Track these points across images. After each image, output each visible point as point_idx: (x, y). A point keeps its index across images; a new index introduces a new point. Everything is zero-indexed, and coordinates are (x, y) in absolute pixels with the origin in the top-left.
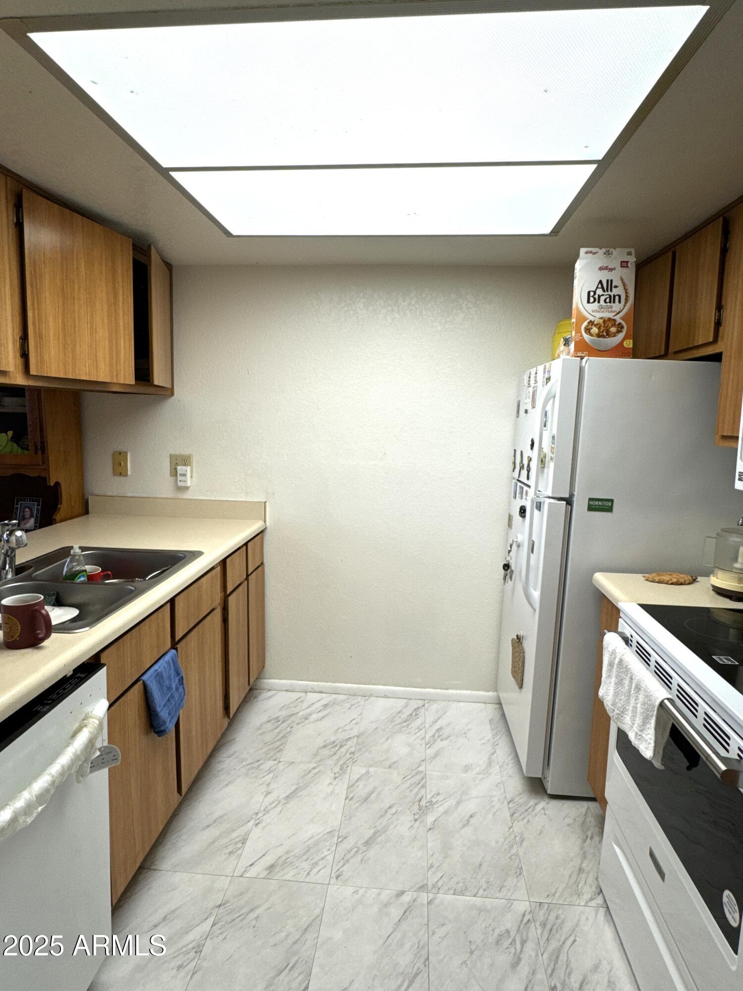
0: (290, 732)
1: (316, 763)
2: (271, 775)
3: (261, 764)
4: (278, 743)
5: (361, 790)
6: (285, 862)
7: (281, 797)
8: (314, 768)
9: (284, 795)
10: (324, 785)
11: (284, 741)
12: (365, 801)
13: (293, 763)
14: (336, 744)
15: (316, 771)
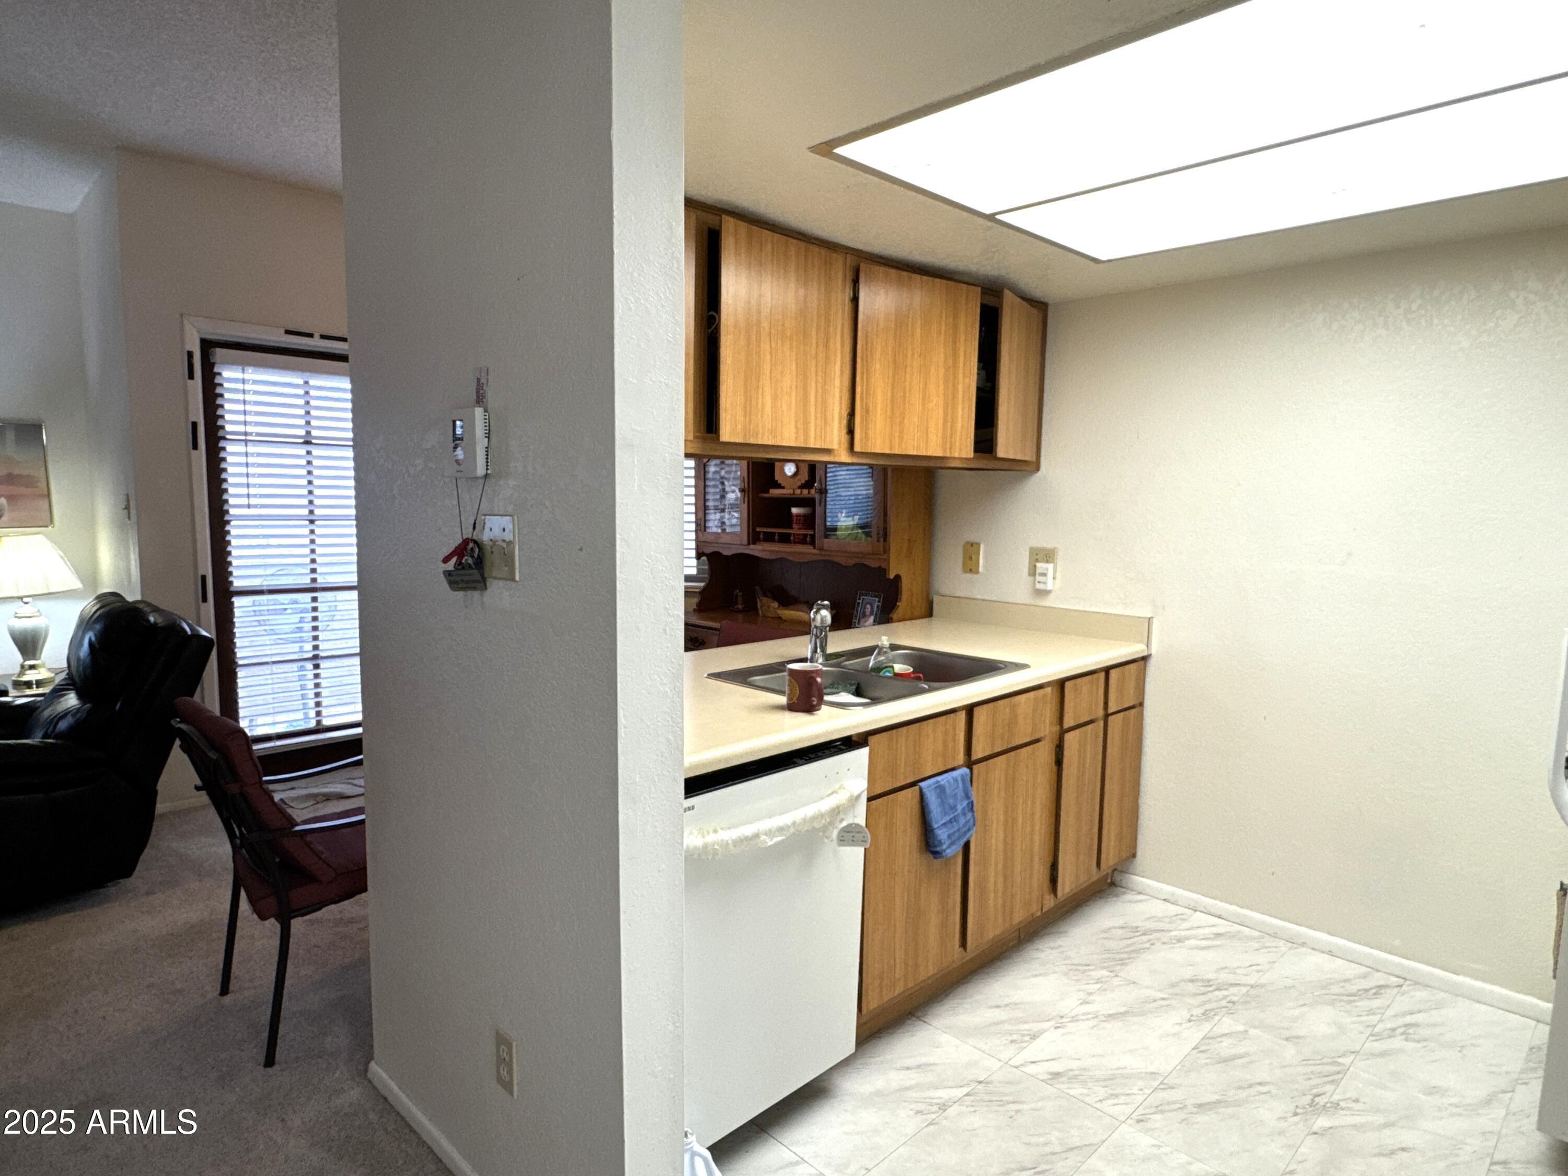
0: (1148, 949)
1: (1169, 994)
2: (1098, 986)
3: (1090, 970)
4: (1125, 956)
5: (1225, 1047)
6: (1076, 1077)
7: (1102, 1013)
8: (1163, 999)
9: (1106, 1013)
10: (1169, 1021)
11: (1134, 955)
12: (1224, 1062)
13: (1134, 983)
14: (1211, 983)
15: (1164, 1003)
